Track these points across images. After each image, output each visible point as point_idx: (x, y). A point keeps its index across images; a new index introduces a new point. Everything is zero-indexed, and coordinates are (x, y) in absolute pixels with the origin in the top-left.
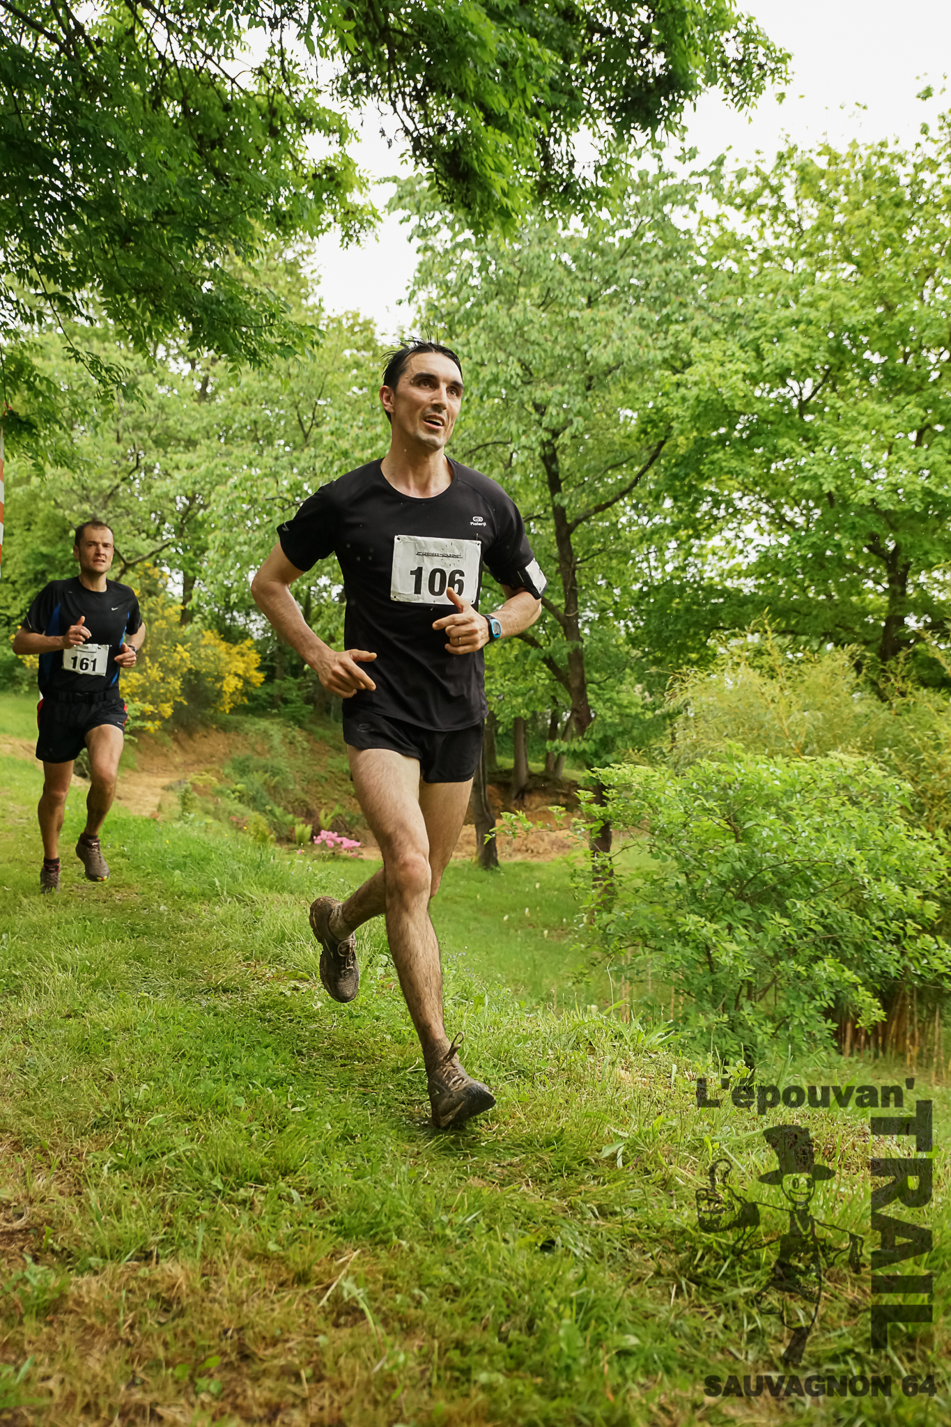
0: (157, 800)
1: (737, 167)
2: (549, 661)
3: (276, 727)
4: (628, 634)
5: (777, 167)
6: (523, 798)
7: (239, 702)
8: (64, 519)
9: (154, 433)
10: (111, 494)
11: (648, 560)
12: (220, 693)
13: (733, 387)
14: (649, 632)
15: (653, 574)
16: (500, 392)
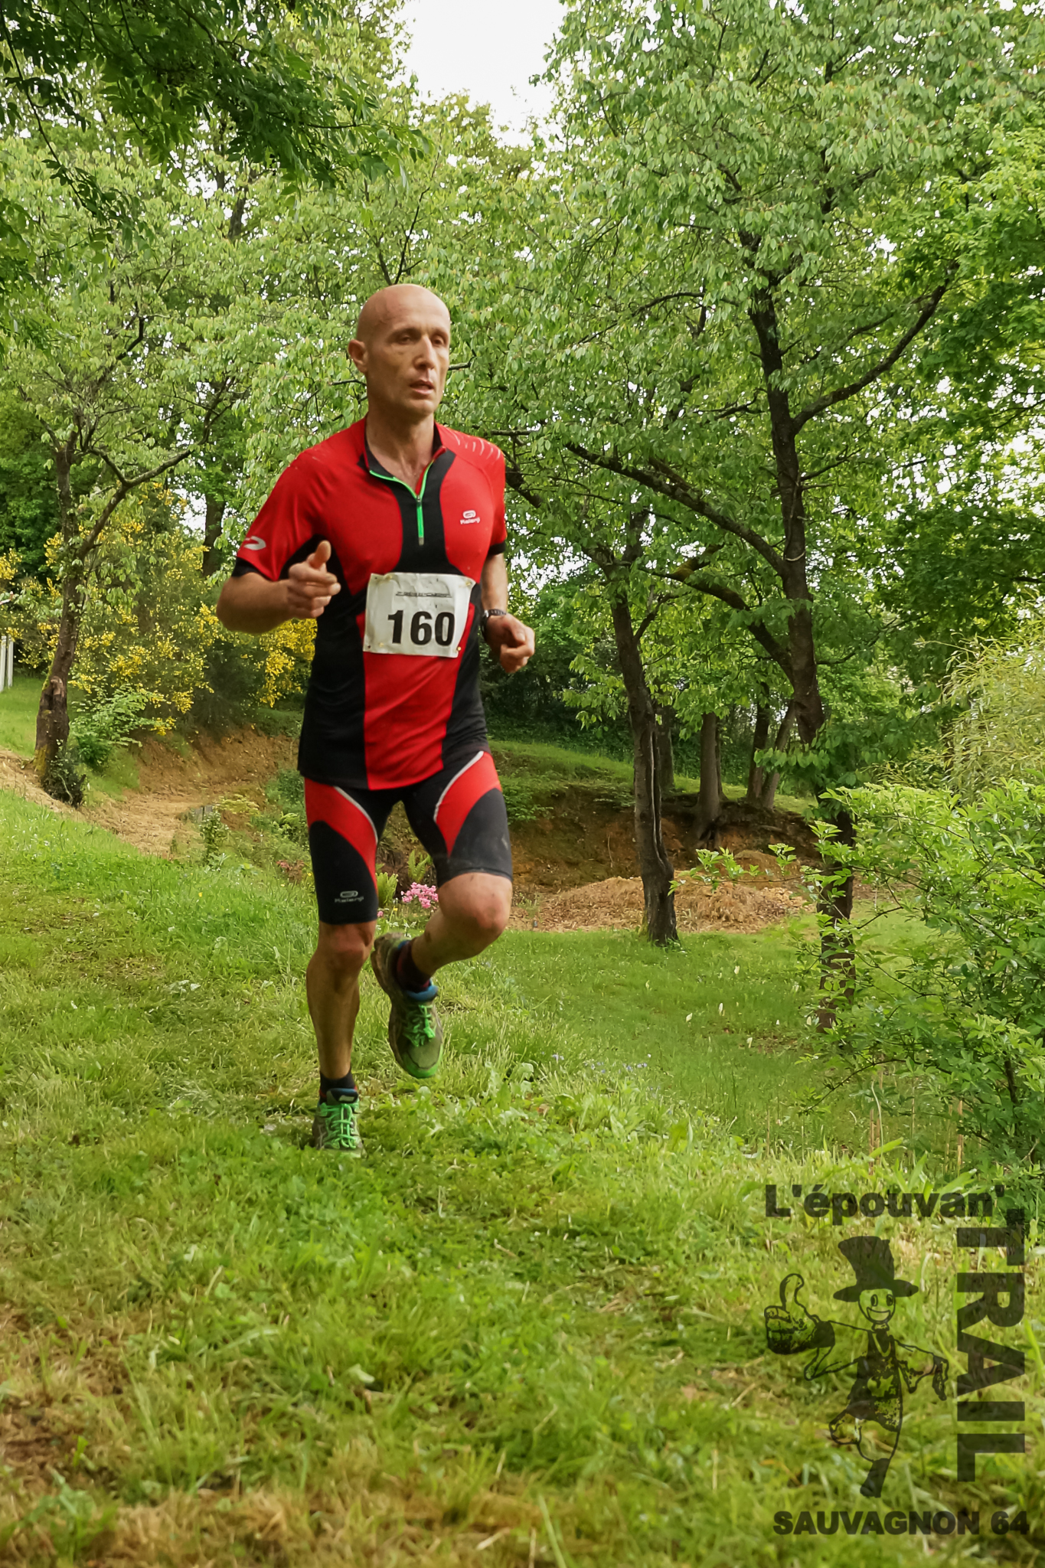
0: (170, 835)
2: (760, 632)
4: (879, 587)
6: (712, 837)
7: (289, 688)
8: (34, 416)
9: (166, 286)
10: (103, 379)
11: (911, 474)
12: (261, 677)
14: (914, 583)
15: (919, 494)
16: (688, 216)
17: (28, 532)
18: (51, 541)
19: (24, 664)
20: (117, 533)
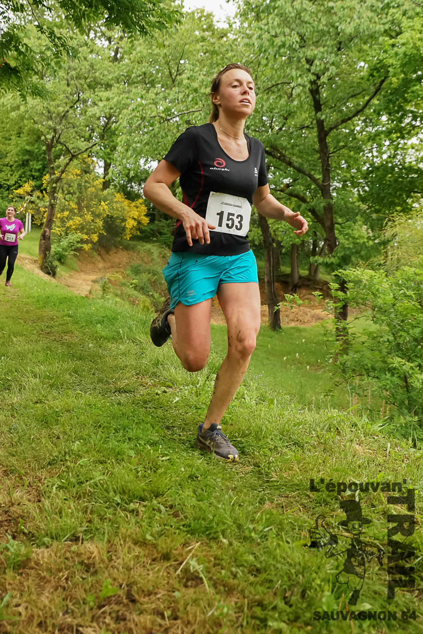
0: (89, 288)
2: (313, 211)
3: (155, 248)
4: (359, 195)
6: (295, 290)
7: (135, 234)
8: (38, 130)
9: (88, 81)
10: (64, 115)
11: (372, 152)
12: (124, 229)
14: (372, 194)
15: (375, 160)
16: (286, 53)
17: (37, 174)
18: (45, 177)
19: (34, 224)
20: (70, 174)
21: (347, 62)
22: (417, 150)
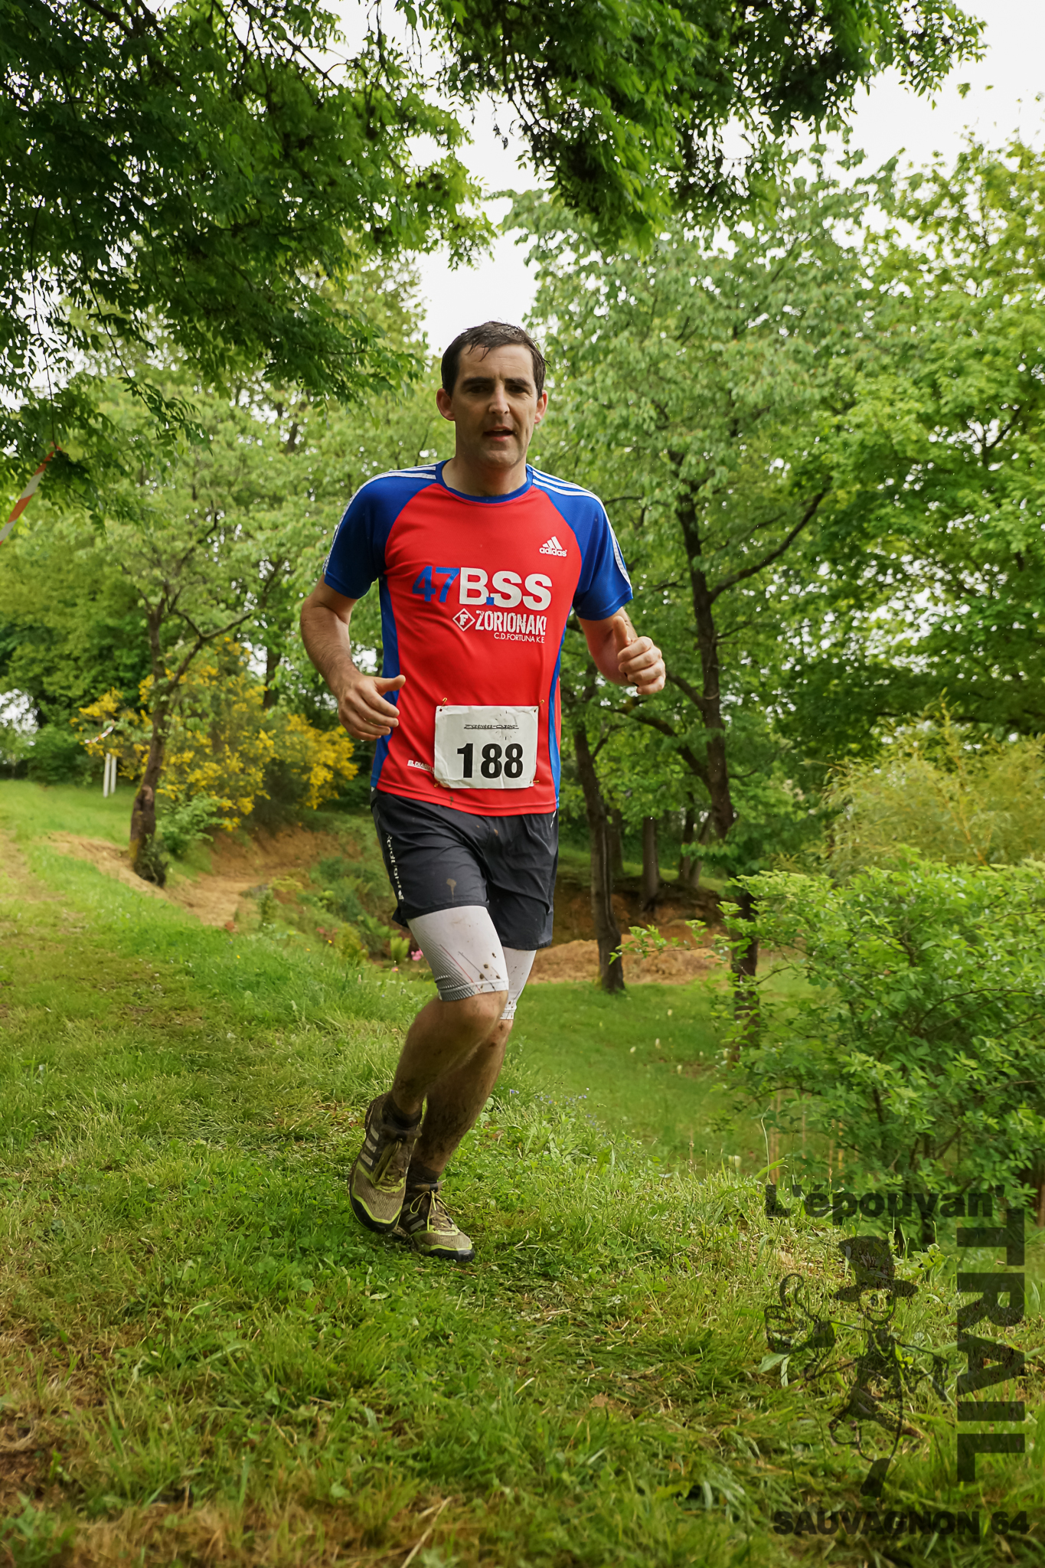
0: (233, 908)
1: (911, 172)
2: (686, 752)
4: (778, 721)
5: (958, 172)
6: (653, 910)
7: (329, 795)
8: (133, 586)
9: (235, 489)
10: (185, 558)
11: (800, 635)
12: (307, 786)
13: (907, 429)
14: (803, 718)
15: (806, 650)
16: (630, 439)
17: (129, 675)
18: (144, 682)
19: (123, 777)
20: (196, 676)
21: (750, 460)
22: (888, 632)
